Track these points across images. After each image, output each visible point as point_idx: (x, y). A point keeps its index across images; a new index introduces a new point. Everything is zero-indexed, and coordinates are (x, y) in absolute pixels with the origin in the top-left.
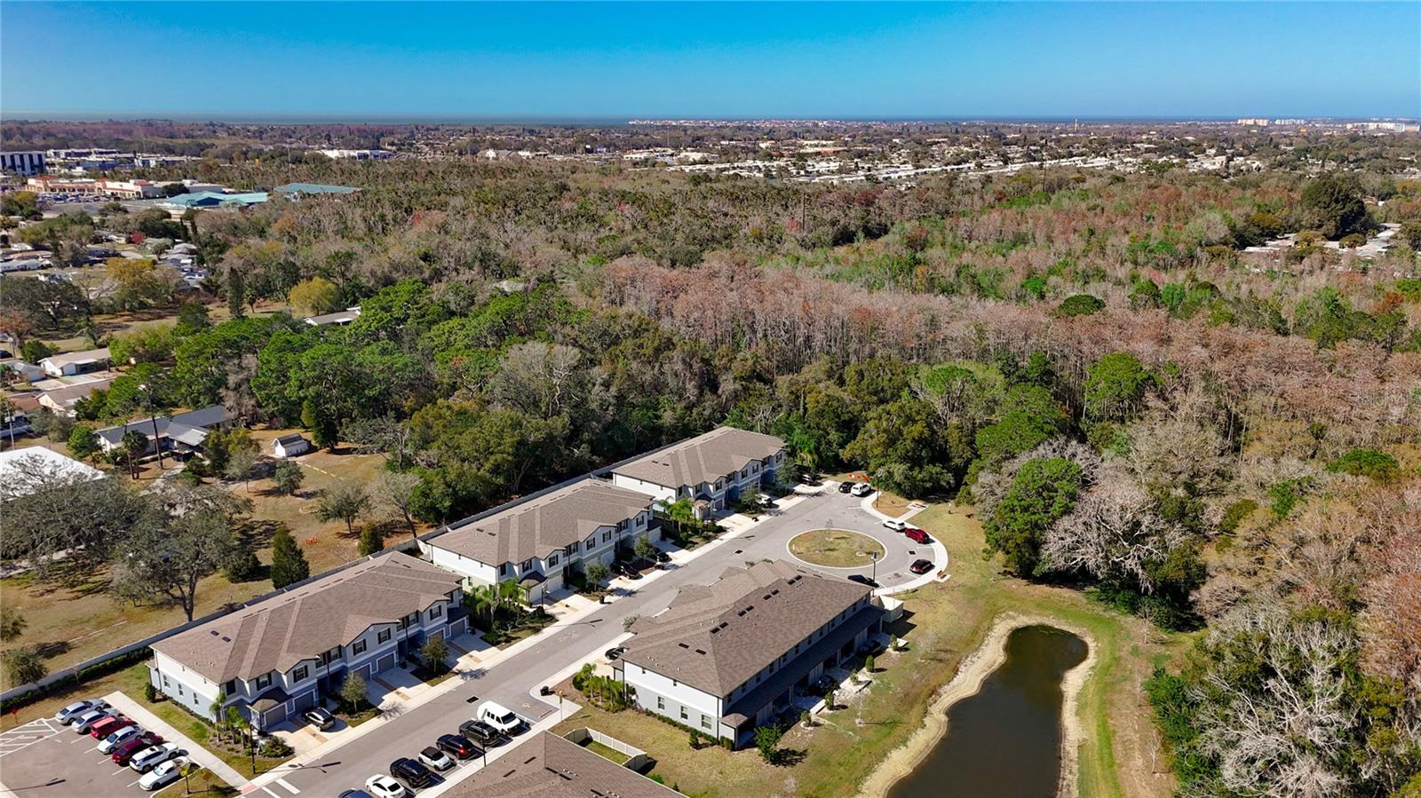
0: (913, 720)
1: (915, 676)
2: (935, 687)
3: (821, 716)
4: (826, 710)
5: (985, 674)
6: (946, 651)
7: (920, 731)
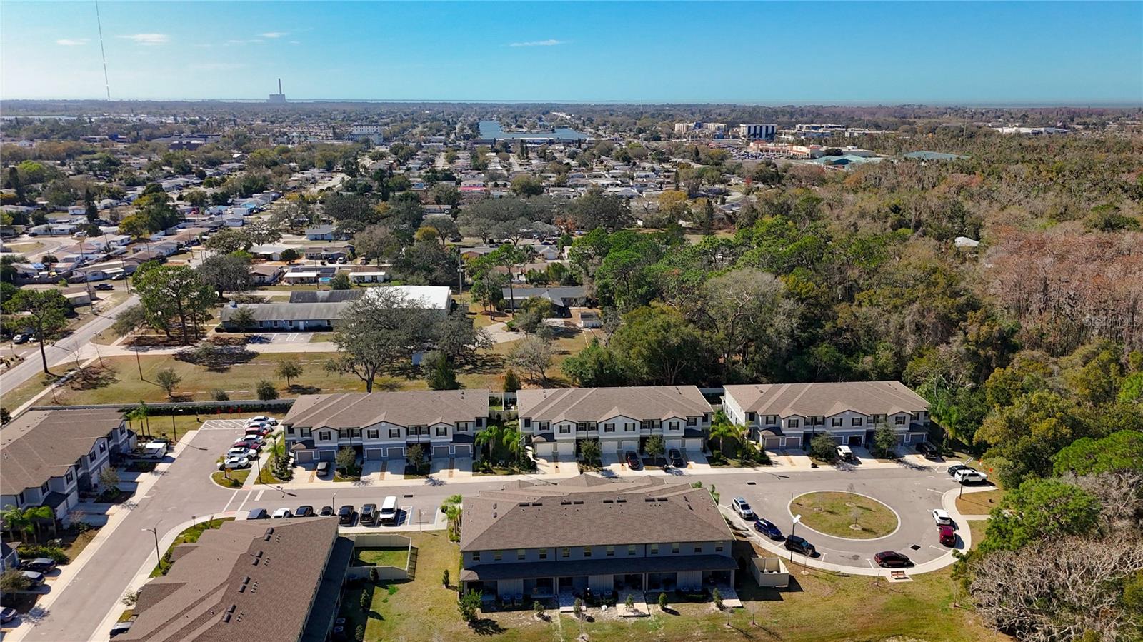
3: (561, 616)
4: (573, 615)
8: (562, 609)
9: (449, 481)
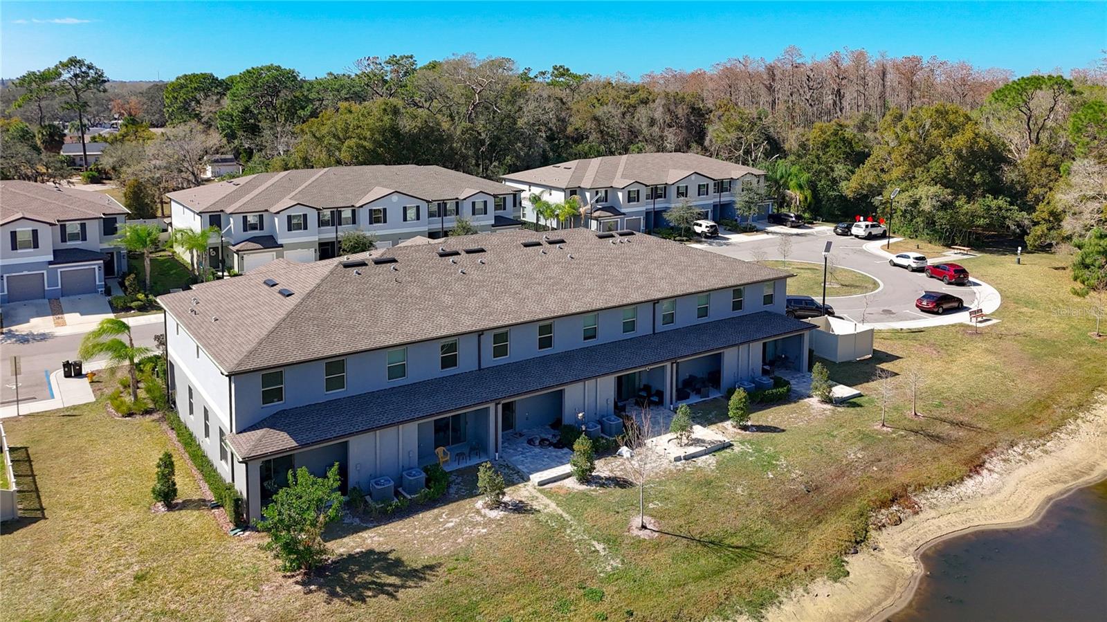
0: (811, 553)
1: (854, 454)
2: (905, 487)
3: (549, 495)
4: (572, 484)
5: (1060, 487)
6: (960, 425)
7: (821, 586)
8: (536, 478)
9: (60, 331)
